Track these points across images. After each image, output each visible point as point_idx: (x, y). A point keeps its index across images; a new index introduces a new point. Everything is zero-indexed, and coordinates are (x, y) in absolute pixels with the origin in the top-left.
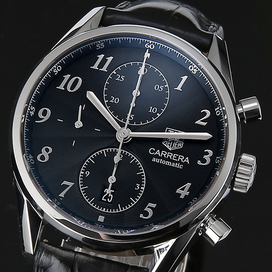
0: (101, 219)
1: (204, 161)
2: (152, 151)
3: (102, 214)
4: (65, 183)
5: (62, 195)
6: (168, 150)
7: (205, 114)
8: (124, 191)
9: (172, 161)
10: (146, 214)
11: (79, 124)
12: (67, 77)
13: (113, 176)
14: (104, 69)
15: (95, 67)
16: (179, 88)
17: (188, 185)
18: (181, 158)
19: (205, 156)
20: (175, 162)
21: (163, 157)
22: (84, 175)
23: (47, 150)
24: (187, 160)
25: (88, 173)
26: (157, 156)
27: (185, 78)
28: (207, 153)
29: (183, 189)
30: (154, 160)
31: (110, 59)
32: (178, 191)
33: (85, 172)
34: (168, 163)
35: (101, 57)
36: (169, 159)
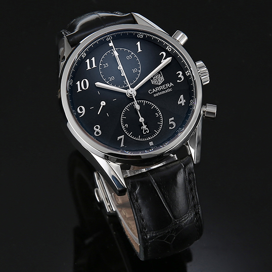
0: (151, 144)
1: (180, 79)
2: (150, 92)
3: (150, 141)
4: (119, 138)
5: (122, 145)
6: (158, 86)
7: (163, 55)
8: (152, 122)
9: (165, 90)
10: (172, 125)
11: (103, 103)
12: (78, 83)
13: (141, 118)
14: (94, 66)
15: (89, 68)
16: (140, 50)
17: (182, 96)
18: (168, 85)
19: (179, 76)
20: (166, 89)
21: (158, 91)
22: (125, 127)
23: (97, 128)
24: (172, 84)
25: (127, 125)
26: (155, 93)
27: (139, 43)
28: (179, 74)
29: (181, 100)
30: (155, 96)
31: (93, 59)
32: (179, 103)
33: (124, 126)
34: (164, 92)
35: (88, 61)
36: (162, 90)
